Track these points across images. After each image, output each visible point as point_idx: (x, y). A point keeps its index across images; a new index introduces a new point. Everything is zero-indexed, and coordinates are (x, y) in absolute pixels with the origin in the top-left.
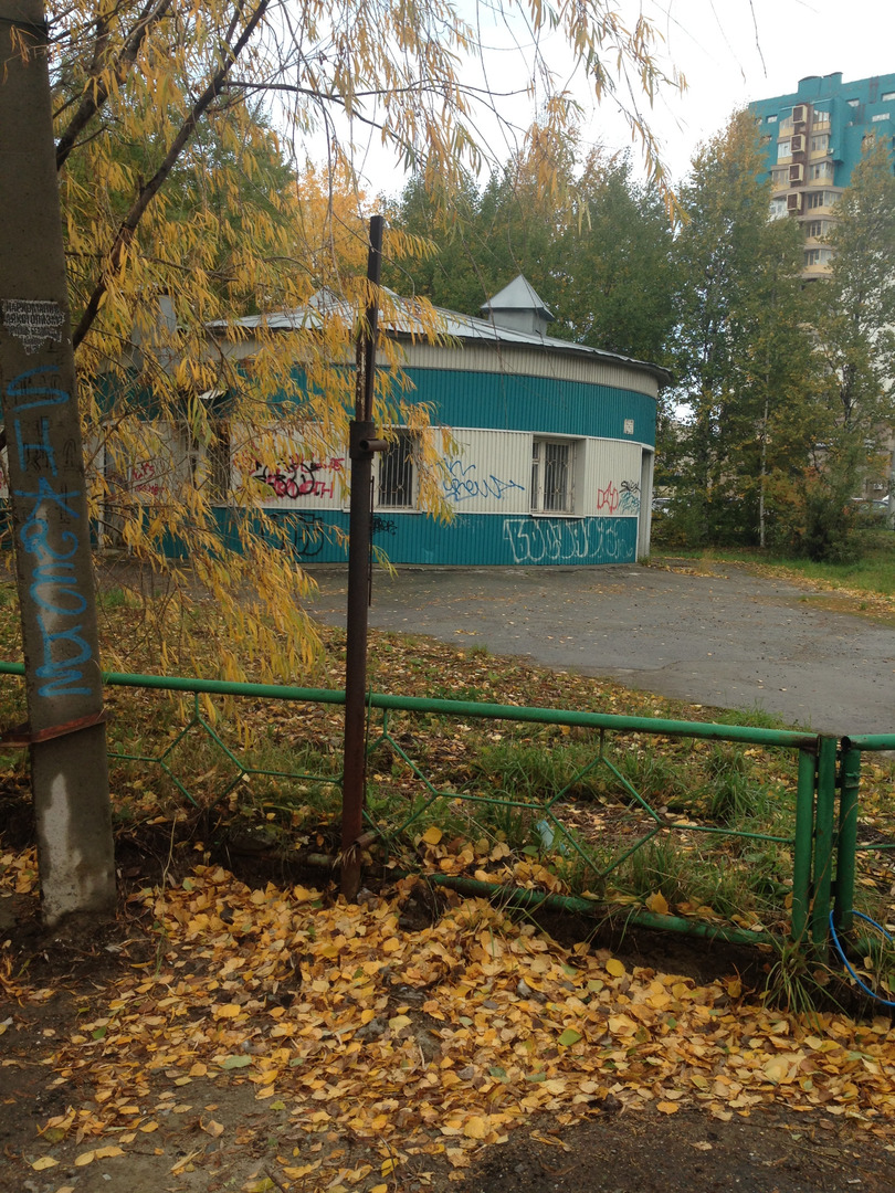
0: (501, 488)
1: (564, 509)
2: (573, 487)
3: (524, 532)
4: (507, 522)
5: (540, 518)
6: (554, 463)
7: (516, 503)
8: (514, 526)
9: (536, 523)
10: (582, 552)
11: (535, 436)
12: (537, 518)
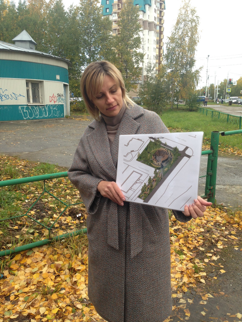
0: (16, 96)
1: (39, 102)
2: (41, 96)
3: (26, 110)
4: (20, 107)
5: (31, 105)
6: (34, 89)
7: (22, 101)
8: (23, 108)
9: (30, 107)
10: (46, 115)
11: (26, 80)
12: (30, 105)
